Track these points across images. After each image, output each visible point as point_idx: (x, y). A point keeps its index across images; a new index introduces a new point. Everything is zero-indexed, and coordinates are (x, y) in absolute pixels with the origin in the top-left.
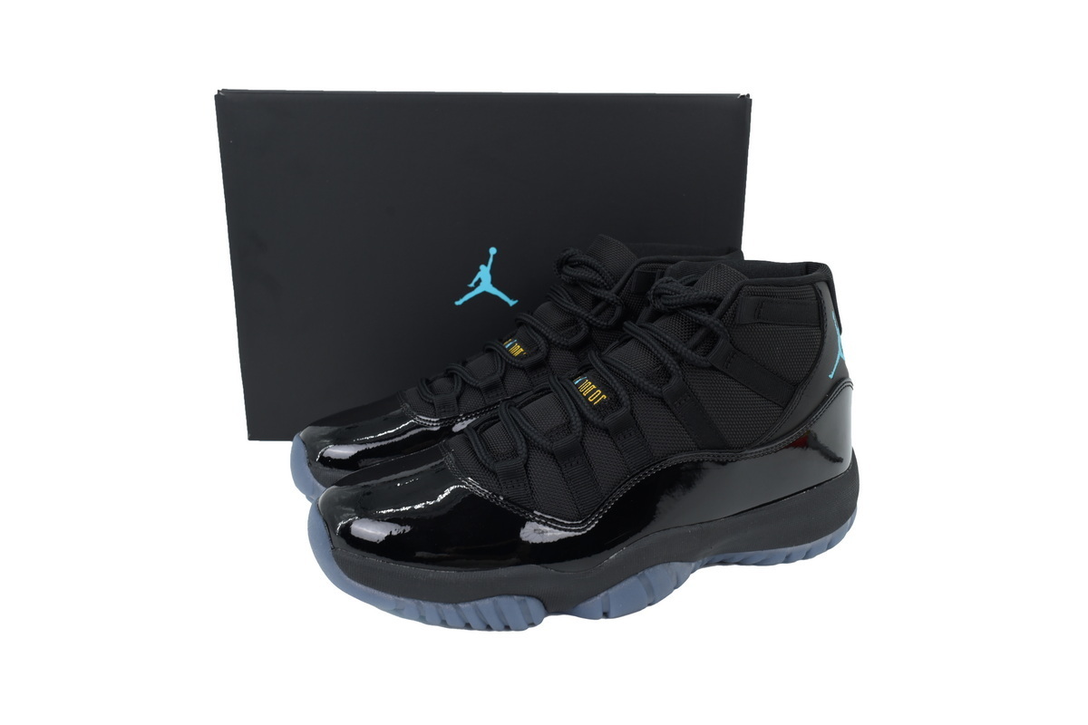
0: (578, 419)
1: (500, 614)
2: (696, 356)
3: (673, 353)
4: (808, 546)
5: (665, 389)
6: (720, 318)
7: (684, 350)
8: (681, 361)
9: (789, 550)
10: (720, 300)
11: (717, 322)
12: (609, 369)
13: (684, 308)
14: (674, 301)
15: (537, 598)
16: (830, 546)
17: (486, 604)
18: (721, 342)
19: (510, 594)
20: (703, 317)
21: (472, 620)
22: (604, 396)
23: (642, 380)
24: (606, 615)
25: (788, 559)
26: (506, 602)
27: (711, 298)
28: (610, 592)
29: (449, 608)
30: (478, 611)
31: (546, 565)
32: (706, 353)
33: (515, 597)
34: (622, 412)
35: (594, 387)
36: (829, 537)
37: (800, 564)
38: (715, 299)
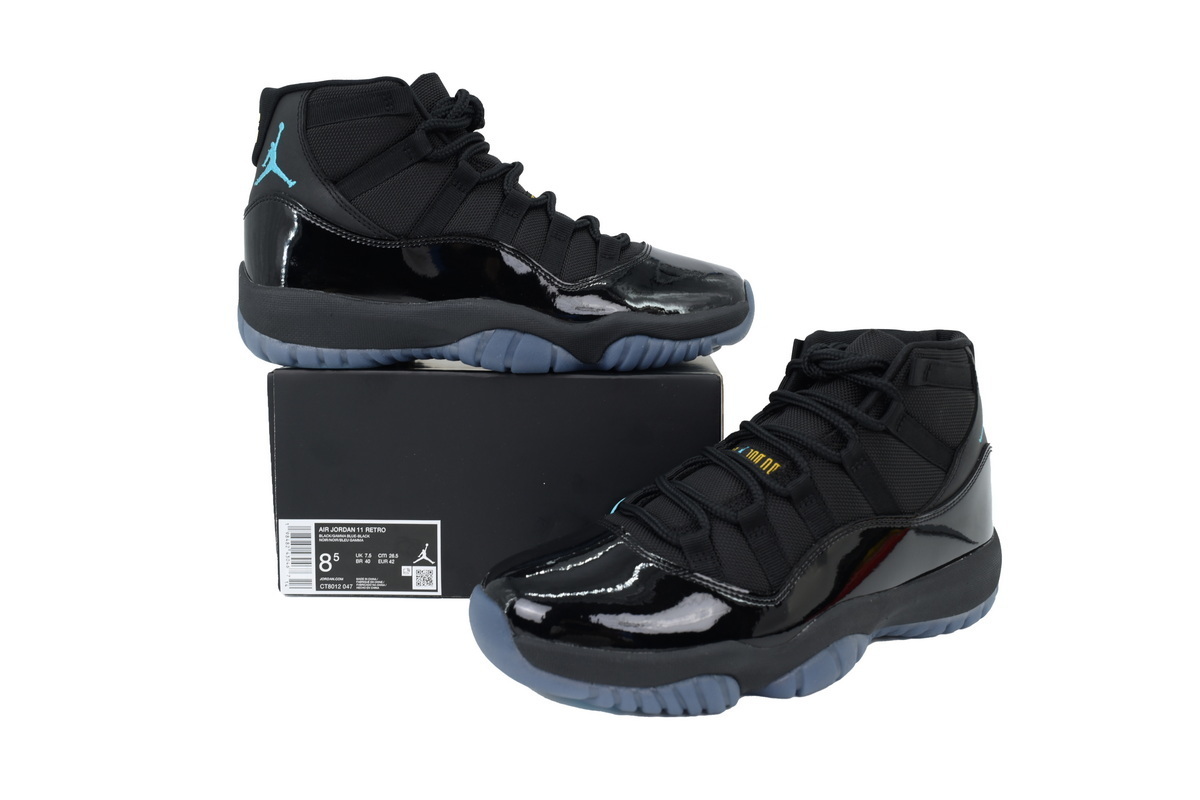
0: (758, 487)
1: (701, 696)
2: (870, 419)
3: (847, 417)
4: (965, 615)
5: (843, 453)
6: (892, 380)
7: (858, 412)
8: (855, 423)
9: (948, 620)
10: (887, 365)
11: (890, 384)
12: (780, 437)
13: (851, 372)
14: (836, 367)
15: (734, 677)
16: (984, 613)
17: (686, 686)
18: (894, 405)
19: (710, 674)
20: (874, 380)
21: (672, 705)
22: (777, 465)
23: (819, 445)
24: (799, 694)
25: (948, 630)
26: (707, 683)
27: (879, 362)
28: (806, 667)
29: (646, 693)
30: (678, 695)
31: (743, 641)
32: (880, 416)
33: (716, 677)
34: (801, 479)
35: (763, 456)
36: (982, 605)
37: (959, 634)
38: (882, 362)
